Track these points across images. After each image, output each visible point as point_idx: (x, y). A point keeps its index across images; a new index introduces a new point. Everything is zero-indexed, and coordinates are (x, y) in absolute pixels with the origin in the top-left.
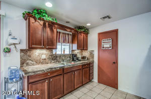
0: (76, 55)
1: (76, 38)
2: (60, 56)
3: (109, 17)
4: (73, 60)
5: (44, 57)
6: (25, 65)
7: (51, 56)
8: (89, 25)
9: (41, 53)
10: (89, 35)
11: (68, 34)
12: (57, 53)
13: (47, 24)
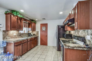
0: (30, 34)
1: (31, 25)
2: (23, 34)
3: (45, 19)
4: (29, 36)
5: (15, 34)
6: (5, 39)
7: (19, 34)
8: (37, 20)
9: (13, 33)
10: (36, 24)
11: (27, 23)
12: (21, 33)
13: (19, 18)
